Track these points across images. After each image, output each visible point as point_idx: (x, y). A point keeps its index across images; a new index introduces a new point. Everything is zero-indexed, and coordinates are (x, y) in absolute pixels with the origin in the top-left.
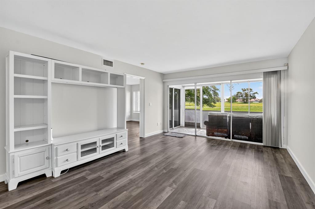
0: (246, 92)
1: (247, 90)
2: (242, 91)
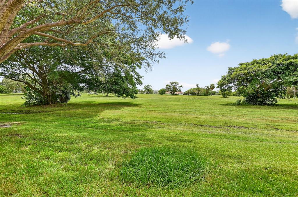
0: (174, 85)
1: (174, 83)
2: (170, 84)
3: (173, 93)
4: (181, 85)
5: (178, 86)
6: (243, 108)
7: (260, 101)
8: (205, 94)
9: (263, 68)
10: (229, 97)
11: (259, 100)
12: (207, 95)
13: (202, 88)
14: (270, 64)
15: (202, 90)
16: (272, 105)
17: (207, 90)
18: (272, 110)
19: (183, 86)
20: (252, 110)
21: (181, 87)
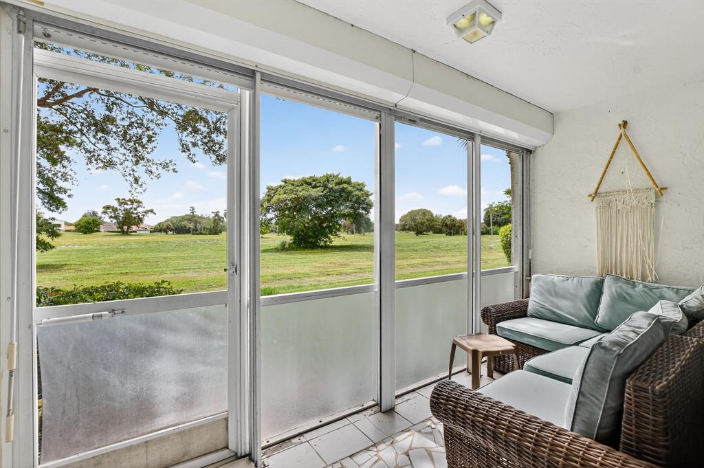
1: (129, 203)
2: (116, 204)
3: (125, 228)
4: (149, 209)
5: (140, 210)
6: (291, 254)
7: (311, 243)
8: (210, 230)
9: (314, 193)
10: (264, 236)
11: (310, 240)
12: (216, 233)
13: (204, 215)
14: (321, 189)
15: (204, 221)
16: (327, 248)
17: (215, 221)
18: (326, 255)
19: (154, 211)
20: (303, 256)
21: (150, 214)
